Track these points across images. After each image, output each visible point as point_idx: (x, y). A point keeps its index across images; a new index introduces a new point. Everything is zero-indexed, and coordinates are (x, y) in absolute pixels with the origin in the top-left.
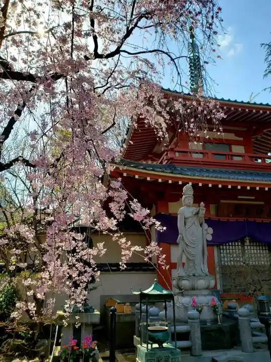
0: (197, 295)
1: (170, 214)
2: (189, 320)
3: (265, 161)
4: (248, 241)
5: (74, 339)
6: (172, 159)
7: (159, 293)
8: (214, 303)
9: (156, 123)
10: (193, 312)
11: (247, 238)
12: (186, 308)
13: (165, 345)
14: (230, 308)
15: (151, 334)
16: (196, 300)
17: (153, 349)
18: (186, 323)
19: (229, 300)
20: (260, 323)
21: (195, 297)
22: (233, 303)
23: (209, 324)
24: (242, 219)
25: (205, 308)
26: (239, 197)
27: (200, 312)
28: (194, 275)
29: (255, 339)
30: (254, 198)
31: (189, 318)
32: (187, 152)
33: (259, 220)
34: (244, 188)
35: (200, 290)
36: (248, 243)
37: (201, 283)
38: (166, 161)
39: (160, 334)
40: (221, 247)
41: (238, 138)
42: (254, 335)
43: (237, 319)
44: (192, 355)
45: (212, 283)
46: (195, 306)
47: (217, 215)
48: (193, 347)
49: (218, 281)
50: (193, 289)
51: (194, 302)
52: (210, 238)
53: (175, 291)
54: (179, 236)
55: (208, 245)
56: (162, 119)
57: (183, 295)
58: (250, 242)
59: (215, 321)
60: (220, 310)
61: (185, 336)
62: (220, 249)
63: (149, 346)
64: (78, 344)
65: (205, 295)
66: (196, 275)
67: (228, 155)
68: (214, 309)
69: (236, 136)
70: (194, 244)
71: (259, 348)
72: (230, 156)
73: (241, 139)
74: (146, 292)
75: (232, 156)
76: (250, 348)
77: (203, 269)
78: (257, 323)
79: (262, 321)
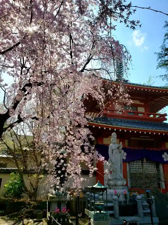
0: (117, 189)
1: (104, 144)
2: (113, 201)
3: (155, 117)
4: (145, 160)
5: (58, 208)
6: (106, 114)
7: (100, 187)
8: (125, 193)
9: (98, 98)
10: (115, 197)
11: (145, 159)
12: (112, 195)
13: (102, 212)
14: (134, 196)
15: (96, 206)
16: (117, 192)
17: (96, 213)
18: (112, 202)
19: (134, 192)
20: (147, 203)
21: (116, 190)
22: (136, 194)
23: (123, 203)
24: (142, 148)
25: (121, 195)
26: (141, 136)
27: (119, 197)
28: (116, 179)
29: (145, 211)
30: (149, 137)
31: (114, 200)
32: (113, 111)
33: (151, 149)
34: (143, 133)
35: (119, 186)
36: (145, 161)
37: (119, 183)
38: (103, 115)
39: (100, 206)
40: (131, 163)
41: (141, 103)
42: (144, 209)
43: (136, 201)
44: (114, 218)
45: (125, 183)
46: (116, 194)
47: (129, 145)
48: (115, 214)
49: (129, 181)
50: (116, 186)
51: (116, 192)
52: (125, 158)
53: (107, 186)
54: (109, 159)
55: (123, 162)
56: (102, 97)
57: (110, 188)
58: (146, 161)
59: (125, 202)
60: (128, 196)
61: (111, 208)
62: (130, 164)
63: (95, 212)
64: (60, 211)
65: (121, 189)
66: (117, 178)
67: (136, 113)
68: (125, 196)
69: (140, 102)
70: (117, 163)
71: (147, 216)
72: (136, 114)
73: (143, 104)
74: (94, 186)
75: (138, 113)
76: (142, 215)
77: (120, 175)
78: (146, 203)
79: (148, 202)
